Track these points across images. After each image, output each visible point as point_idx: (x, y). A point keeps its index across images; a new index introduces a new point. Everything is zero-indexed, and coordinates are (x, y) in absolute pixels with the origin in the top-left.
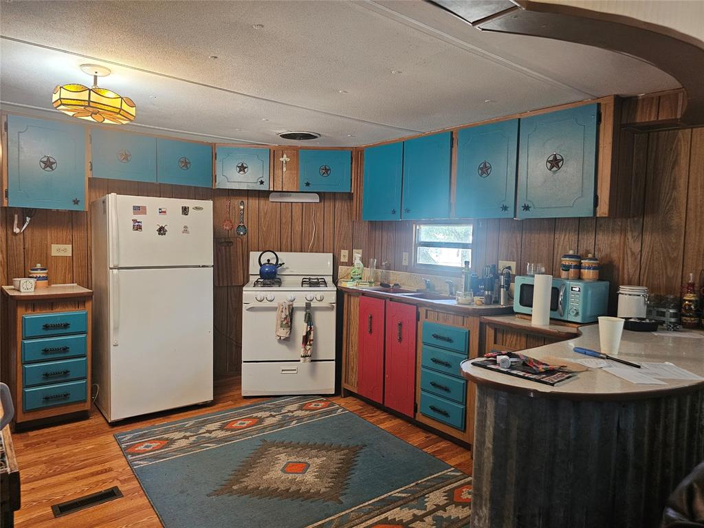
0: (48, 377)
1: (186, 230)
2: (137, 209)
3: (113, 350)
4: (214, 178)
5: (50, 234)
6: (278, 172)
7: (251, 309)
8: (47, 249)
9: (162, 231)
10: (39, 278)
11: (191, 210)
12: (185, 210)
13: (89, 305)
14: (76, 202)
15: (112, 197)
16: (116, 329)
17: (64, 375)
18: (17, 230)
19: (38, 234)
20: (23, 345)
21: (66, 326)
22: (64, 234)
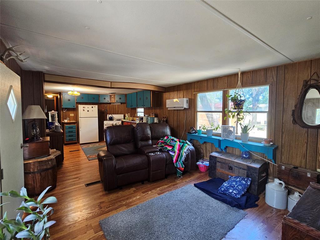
0: (70, 136)
1: (92, 111)
2: (84, 107)
3: (80, 131)
4: (99, 101)
7: (105, 125)
8: (69, 115)
9: (88, 111)
10: (68, 120)
11: (93, 107)
12: (92, 107)
13: (76, 124)
14: (74, 106)
16: (81, 128)
18: (64, 112)
19: (68, 112)
20: (65, 130)
22: (73, 112)
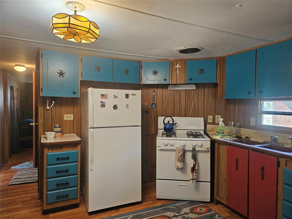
0: (59, 186)
1: (127, 106)
2: (103, 96)
3: (90, 172)
4: (141, 79)
5: (64, 109)
6: (174, 74)
7: (161, 150)
8: (62, 117)
9: (115, 107)
10: (57, 132)
11: (130, 96)
12: (127, 96)
13: (79, 147)
14: (74, 93)
15: (90, 90)
17: (66, 185)
18: (48, 108)
19: (58, 109)
20: (47, 168)
21: (68, 158)
22: (70, 109)
